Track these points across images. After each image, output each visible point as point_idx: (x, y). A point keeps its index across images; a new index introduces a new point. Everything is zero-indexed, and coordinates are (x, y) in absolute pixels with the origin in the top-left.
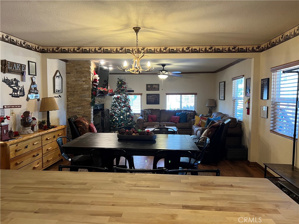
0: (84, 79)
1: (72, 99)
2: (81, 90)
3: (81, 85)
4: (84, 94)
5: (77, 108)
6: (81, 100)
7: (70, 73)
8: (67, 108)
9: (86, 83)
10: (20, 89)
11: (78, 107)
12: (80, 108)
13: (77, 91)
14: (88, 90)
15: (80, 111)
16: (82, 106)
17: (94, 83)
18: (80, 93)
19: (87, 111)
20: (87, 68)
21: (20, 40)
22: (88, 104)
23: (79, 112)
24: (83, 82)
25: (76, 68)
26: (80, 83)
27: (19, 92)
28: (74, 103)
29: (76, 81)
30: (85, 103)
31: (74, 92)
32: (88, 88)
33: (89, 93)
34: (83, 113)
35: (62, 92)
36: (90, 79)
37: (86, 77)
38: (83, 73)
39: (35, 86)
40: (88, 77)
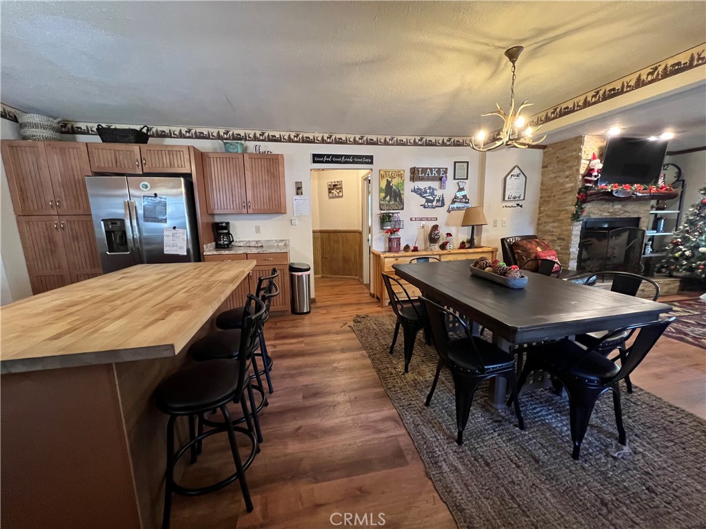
0: (567, 173)
1: (546, 208)
2: (561, 193)
3: (562, 184)
4: (565, 200)
5: (551, 224)
6: (559, 211)
7: (546, 167)
8: (538, 224)
9: (570, 180)
10: (437, 198)
11: (553, 222)
12: (556, 224)
13: (554, 196)
14: (571, 191)
15: (555, 230)
16: (560, 220)
17: (586, 178)
18: (559, 199)
19: (566, 230)
20: (575, 150)
21: (441, 138)
22: (569, 218)
23: (553, 232)
24: (567, 177)
25: (557, 155)
26: (561, 181)
27: (435, 201)
28: (548, 216)
29: (555, 177)
30: (563, 216)
31: (549, 197)
32: (572, 188)
33: (573, 197)
34: (560, 232)
35: (524, 199)
36: (578, 170)
37: (571, 168)
38: (567, 162)
39: (463, 193)
40: (574, 169)
